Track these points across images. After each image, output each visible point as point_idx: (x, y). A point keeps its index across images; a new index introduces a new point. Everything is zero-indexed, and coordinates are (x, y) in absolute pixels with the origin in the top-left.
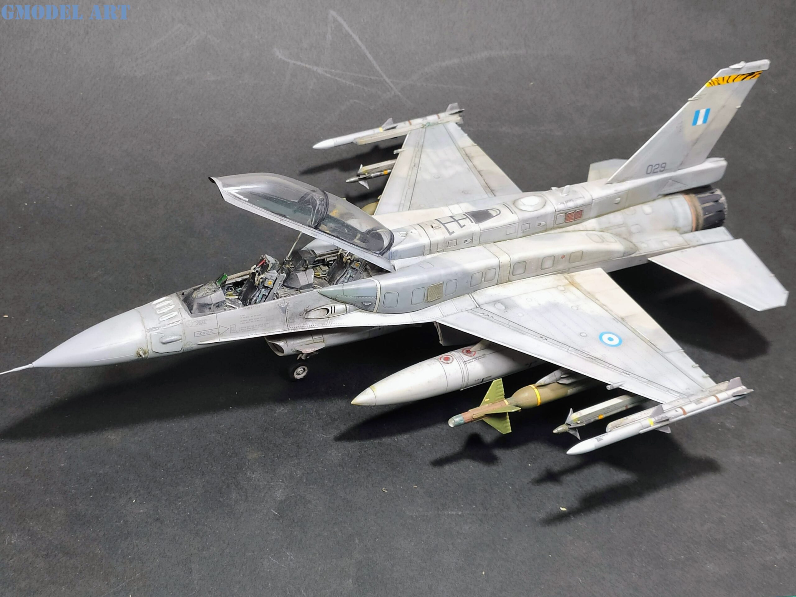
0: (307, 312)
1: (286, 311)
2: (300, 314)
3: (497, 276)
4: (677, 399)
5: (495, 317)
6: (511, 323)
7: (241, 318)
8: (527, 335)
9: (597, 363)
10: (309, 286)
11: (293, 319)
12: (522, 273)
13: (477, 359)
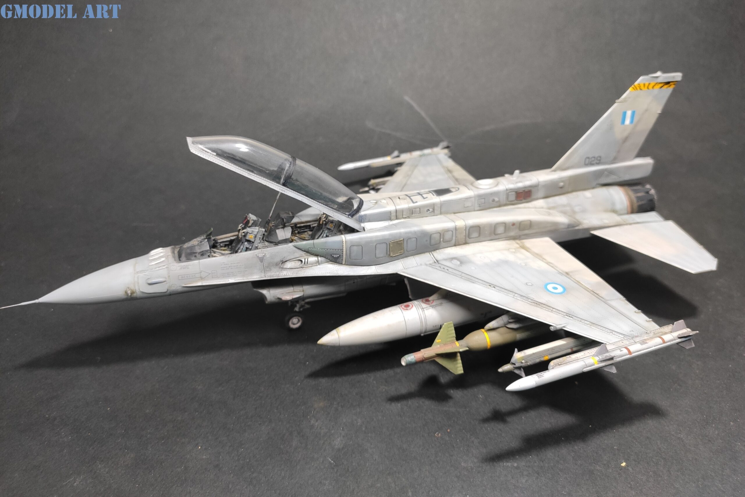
0: (283, 262)
1: (264, 260)
2: (276, 263)
3: (454, 238)
4: (620, 340)
5: (450, 270)
6: (463, 275)
7: (222, 265)
8: (477, 284)
9: (540, 307)
10: (286, 241)
11: (270, 268)
12: (477, 237)
13: (435, 306)
